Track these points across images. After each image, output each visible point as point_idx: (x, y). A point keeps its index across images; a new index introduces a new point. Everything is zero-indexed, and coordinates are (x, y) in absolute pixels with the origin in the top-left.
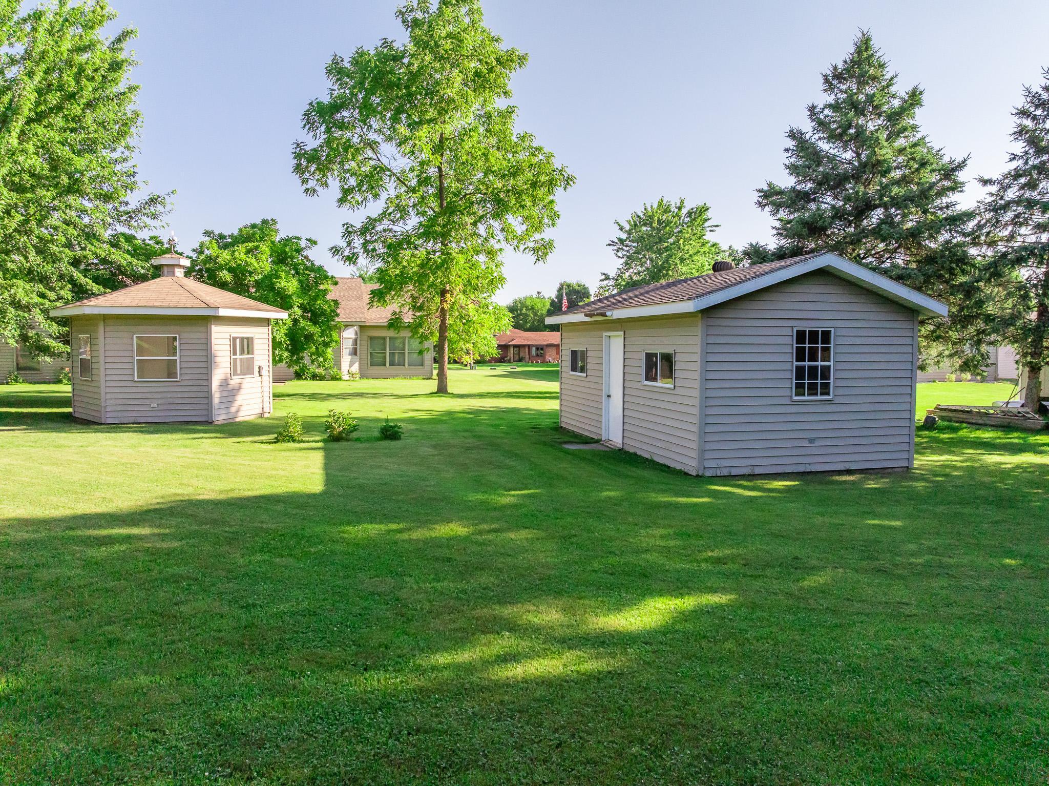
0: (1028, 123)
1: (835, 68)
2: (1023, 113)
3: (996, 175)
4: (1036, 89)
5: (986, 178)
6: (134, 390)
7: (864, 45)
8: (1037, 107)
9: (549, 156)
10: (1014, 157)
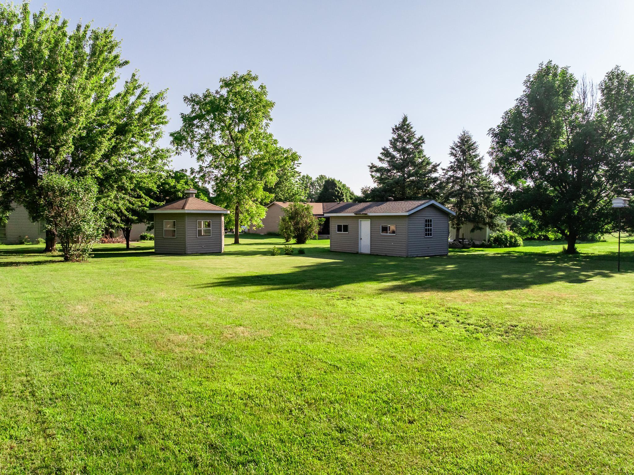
0: (454, 151)
1: (396, 126)
2: (453, 148)
3: (446, 168)
4: (456, 142)
5: (443, 168)
6: (196, 241)
7: (405, 119)
8: (457, 147)
9: (275, 142)
10: (451, 163)
